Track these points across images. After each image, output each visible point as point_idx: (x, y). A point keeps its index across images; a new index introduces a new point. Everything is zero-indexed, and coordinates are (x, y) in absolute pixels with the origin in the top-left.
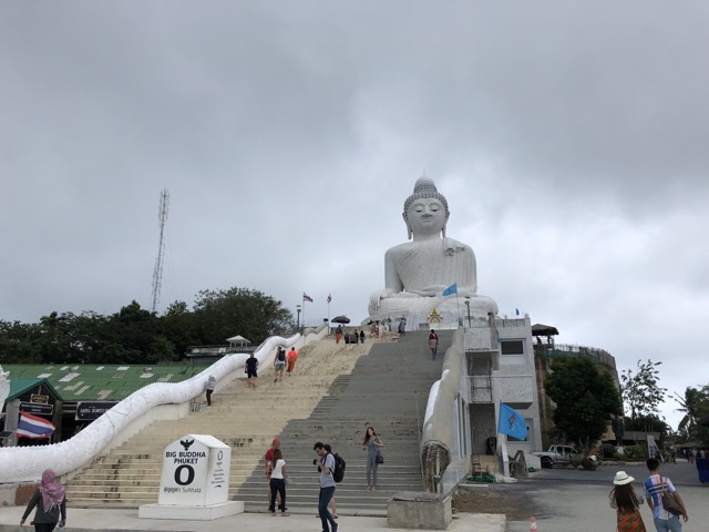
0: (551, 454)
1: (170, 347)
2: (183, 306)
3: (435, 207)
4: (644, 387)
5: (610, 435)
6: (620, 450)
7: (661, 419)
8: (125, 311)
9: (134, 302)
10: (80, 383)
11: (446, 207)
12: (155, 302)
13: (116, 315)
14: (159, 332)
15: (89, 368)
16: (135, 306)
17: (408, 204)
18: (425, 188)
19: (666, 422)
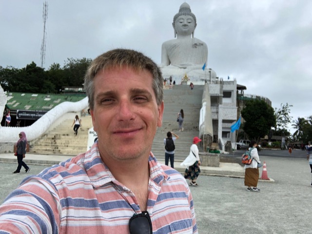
0: (240, 144)
1: (53, 86)
2: (58, 66)
3: (189, 21)
4: (282, 116)
5: (266, 137)
6: (270, 143)
7: (288, 131)
8: (28, 67)
9: (33, 62)
10: (14, 102)
11: (195, 21)
12: (42, 63)
13: (24, 69)
14: (46, 79)
15: (18, 94)
16: (33, 65)
17: (175, 18)
18: (185, 10)
19: (290, 132)
